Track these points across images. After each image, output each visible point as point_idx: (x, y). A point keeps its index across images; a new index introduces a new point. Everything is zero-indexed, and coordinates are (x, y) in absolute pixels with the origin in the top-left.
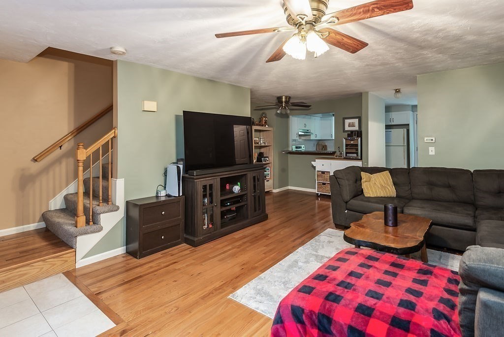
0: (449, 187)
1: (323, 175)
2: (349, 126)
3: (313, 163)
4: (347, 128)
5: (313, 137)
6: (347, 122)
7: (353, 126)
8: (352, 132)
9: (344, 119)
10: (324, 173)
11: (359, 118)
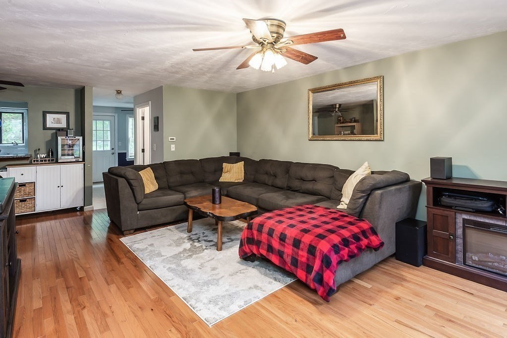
0: (192, 173)
2: (52, 123)
4: (49, 125)
6: (50, 117)
9: (45, 113)
10: (25, 185)
11: (67, 114)
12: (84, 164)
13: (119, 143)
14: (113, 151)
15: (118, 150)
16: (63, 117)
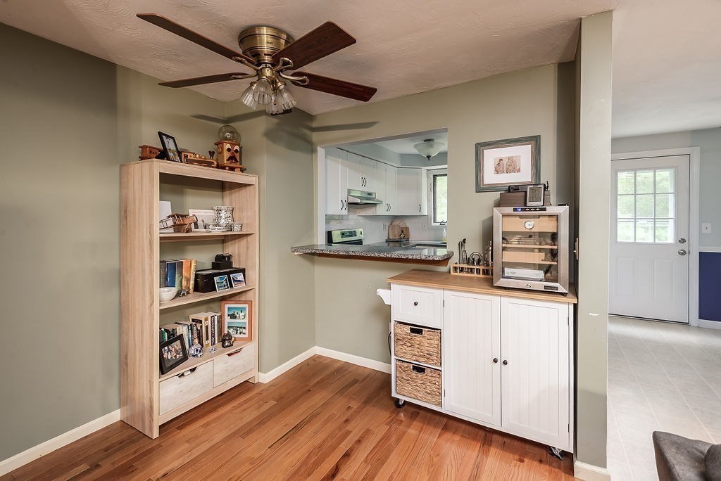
1: (417, 338)
2: (497, 171)
3: (382, 293)
4: (490, 177)
5: (381, 211)
6: (491, 156)
7: (512, 167)
8: (512, 189)
9: (480, 147)
10: (420, 332)
11: (535, 141)
12: (576, 306)
13: (704, 226)
14: (684, 246)
15: (700, 245)
16: (523, 153)
